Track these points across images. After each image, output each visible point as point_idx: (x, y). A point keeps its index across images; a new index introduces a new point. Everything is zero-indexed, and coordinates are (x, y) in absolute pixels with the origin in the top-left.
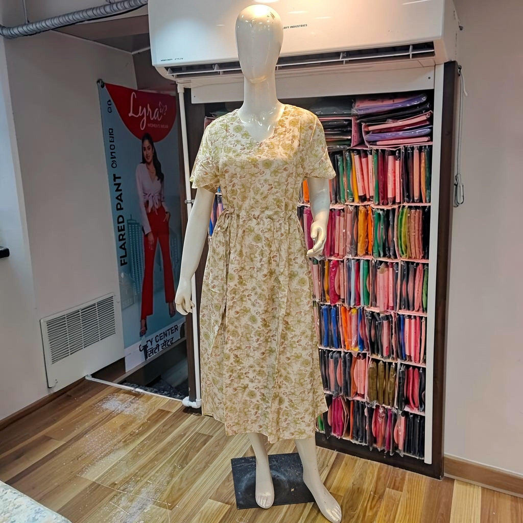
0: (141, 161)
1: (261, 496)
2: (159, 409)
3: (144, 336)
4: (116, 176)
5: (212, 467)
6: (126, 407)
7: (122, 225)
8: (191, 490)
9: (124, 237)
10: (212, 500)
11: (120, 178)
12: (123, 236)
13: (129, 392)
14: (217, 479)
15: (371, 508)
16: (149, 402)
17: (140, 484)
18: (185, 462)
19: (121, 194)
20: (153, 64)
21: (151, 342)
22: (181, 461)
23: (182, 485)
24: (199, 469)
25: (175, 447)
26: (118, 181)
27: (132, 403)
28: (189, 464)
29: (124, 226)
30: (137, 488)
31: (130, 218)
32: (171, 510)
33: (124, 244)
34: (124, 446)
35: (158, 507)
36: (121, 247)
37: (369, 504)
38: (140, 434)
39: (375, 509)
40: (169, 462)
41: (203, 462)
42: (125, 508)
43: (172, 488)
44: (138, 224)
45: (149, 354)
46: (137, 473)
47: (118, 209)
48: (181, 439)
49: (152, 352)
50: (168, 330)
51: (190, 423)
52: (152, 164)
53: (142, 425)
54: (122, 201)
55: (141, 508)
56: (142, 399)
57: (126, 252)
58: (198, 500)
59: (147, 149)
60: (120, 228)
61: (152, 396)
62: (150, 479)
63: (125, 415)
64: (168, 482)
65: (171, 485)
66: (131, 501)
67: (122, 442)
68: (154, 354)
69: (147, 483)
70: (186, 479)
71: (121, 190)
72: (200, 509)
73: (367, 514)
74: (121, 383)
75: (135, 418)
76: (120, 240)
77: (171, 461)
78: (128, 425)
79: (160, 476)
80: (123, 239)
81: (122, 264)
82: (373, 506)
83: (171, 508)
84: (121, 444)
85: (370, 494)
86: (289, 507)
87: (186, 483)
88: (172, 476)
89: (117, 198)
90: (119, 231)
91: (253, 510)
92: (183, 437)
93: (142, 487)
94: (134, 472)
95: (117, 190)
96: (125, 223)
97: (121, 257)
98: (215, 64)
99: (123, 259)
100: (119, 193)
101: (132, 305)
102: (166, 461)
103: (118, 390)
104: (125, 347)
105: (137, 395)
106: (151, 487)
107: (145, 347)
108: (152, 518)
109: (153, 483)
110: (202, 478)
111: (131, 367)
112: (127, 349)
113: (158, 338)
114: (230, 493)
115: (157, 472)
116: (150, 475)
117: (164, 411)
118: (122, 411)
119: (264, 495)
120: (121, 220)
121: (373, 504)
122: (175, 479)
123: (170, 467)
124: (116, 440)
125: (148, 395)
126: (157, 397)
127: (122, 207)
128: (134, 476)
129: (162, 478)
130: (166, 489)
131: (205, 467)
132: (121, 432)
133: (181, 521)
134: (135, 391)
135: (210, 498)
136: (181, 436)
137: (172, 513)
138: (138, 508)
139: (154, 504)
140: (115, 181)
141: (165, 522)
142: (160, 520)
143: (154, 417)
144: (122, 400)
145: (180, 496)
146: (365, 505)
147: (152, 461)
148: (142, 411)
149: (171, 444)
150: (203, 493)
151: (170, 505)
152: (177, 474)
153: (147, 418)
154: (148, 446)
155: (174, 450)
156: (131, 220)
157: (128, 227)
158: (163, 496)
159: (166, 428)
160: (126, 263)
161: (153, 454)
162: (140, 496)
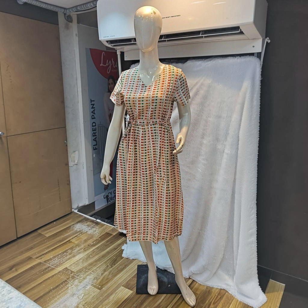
0: (107, 91)
1: (150, 288)
2: (107, 232)
3: (107, 190)
4: (92, 100)
5: (128, 268)
6: (89, 230)
7: (95, 127)
8: (113, 280)
9: (96, 134)
10: (123, 287)
11: (94, 101)
12: (95, 133)
13: (92, 221)
14: (129, 276)
15: (214, 303)
16: (102, 228)
17: (87, 273)
18: (114, 264)
19: (95, 110)
20: (100, 39)
21: (111, 194)
22: (111, 263)
23: (109, 277)
24: (120, 269)
26: (93, 103)
27: (93, 227)
28: (116, 265)
29: (96, 128)
30: (85, 276)
32: (100, 290)
33: (96, 138)
34: (83, 252)
35: (93, 288)
36: (94, 140)
37: (213, 301)
38: (94, 245)
39: (216, 304)
40: (106, 262)
41: (124, 265)
42: (77, 286)
45: (110, 200)
46: (87, 267)
47: (92, 119)
48: (114, 251)
51: (121, 242)
53: (96, 240)
54: (95, 114)
56: (99, 226)
57: (97, 143)
58: (116, 286)
59: (111, 84)
60: (93, 130)
61: (105, 225)
62: (93, 271)
63: (88, 234)
64: (102, 274)
65: (103, 276)
66: (80, 282)
67: (83, 249)
68: (113, 201)
69: (91, 273)
70: (112, 273)
71: (94, 108)
72: (116, 291)
73: (210, 307)
74: (91, 216)
75: (93, 236)
76: (93, 136)
77: (107, 262)
78: (89, 240)
80: (95, 135)
81: (94, 150)
82: (215, 302)
83: (100, 289)
85: (215, 295)
86: (166, 296)
87: (112, 276)
88: (105, 271)
89: (92, 112)
90: (93, 131)
91: (144, 296)
93: (88, 275)
94: (86, 266)
95: (92, 108)
96: (97, 127)
97: (94, 146)
98: (132, 39)
99: (95, 147)
100: (93, 109)
102: (104, 262)
105: (97, 223)
106: (92, 276)
107: (107, 196)
108: (89, 293)
109: (94, 274)
110: (120, 275)
111: (98, 207)
112: (96, 197)
114: (134, 284)
115: (97, 268)
116: (94, 269)
117: (109, 233)
118: (87, 232)
119: (152, 287)
120: (94, 124)
121: (216, 301)
122: (106, 273)
123: (106, 265)
124: (80, 247)
125: (102, 224)
126: (107, 225)
127: (95, 117)
128: (85, 269)
129: (100, 271)
130: (100, 278)
131: (124, 268)
132: (84, 243)
133: (103, 297)
134: (96, 221)
135: (122, 286)
136: (115, 249)
137: (100, 292)
138: (83, 287)
139: (92, 285)
140: (91, 103)
141: (95, 296)
142: (93, 295)
143: (103, 236)
144: (88, 225)
145: (107, 283)
146: (211, 301)
147: (96, 261)
148: (97, 233)
149: (108, 253)
150: (119, 282)
151: (100, 287)
152: (108, 270)
153: (99, 236)
154: (96, 252)
155: (109, 256)
156: (100, 125)
157: (98, 129)
158: (97, 281)
159: (108, 243)
160: (97, 149)
161: (98, 258)
162: (86, 280)
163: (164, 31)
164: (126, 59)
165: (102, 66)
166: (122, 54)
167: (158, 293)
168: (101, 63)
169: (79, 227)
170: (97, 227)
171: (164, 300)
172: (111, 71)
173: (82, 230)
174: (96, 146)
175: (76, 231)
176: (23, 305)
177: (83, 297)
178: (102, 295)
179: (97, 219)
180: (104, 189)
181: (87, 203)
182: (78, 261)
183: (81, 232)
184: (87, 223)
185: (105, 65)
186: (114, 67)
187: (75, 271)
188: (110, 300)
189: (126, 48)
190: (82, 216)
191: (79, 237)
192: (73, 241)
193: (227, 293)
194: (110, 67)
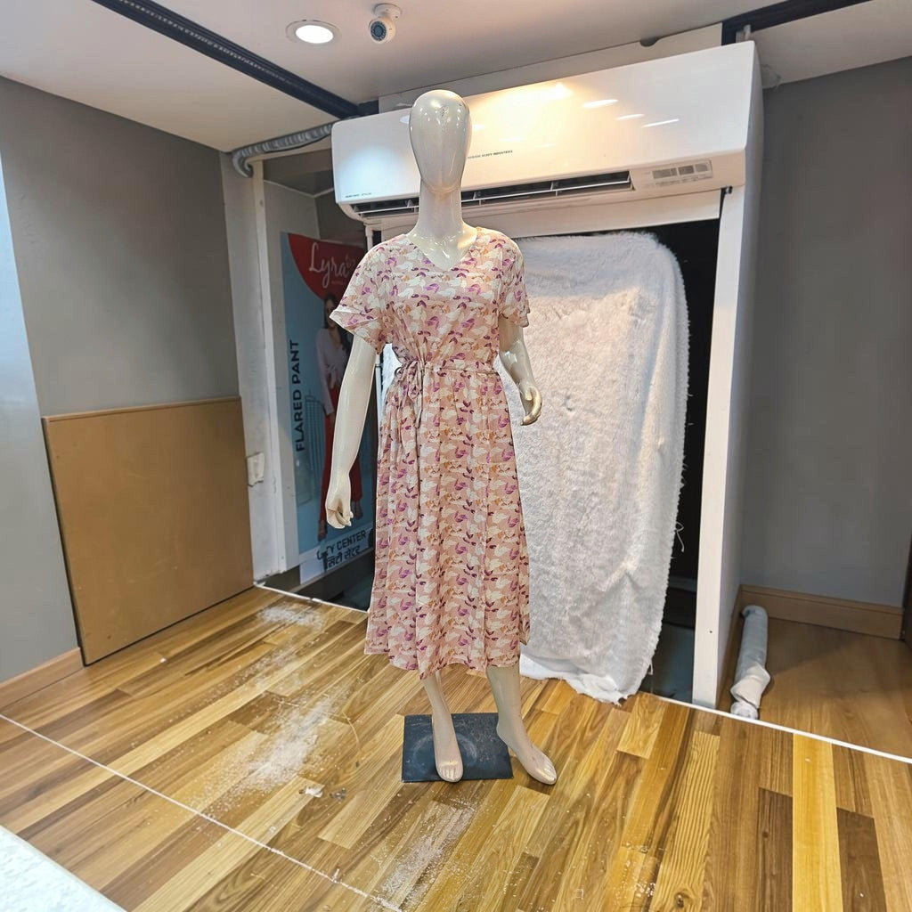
0: (324, 326)
2: (340, 621)
3: (323, 541)
4: (293, 342)
6: (300, 618)
7: (299, 401)
8: (377, 704)
9: (301, 417)
10: (399, 716)
11: (296, 344)
12: (299, 414)
13: (304, 602)
15: (591, 729)
16: (328, 613)
17: (315, 697)
18: (369, 676)
19: (298, 364)
20: (337, 201)
22: (364, 675)
23: (365, 699)
26: (294, 348)
27: (307, 613)
28: (374, 678)
31: (308, 394)
32: (350, 725)
33: (301, 425)
34: (296, 659)
35: (335, 721)
36: (297, 429)
37: (589, 724)
38: (316, 646)
39: (596, 730)
40: (351, 674)
42: (297, 721)
43: (353, 702)
44: (318, 402)
45: (330, 564)
47: (294, 382)
49: (333, 560)
50: (354, 536)
52: (336, 329)
53: (320, 636)
54: (299, 372)
55: (316, 722)
56: (320, 609)
57: (303, 436)
58: (384, 714)
60: (296, 406)
61: (331, 607)
62: (326, 693)
63: (299, 626)
65: (352, 699)
66: (304, 714)
67: (294, 654)
68: (336, 565)
69: (323, 696)
70: (370, 693)
71: (298, 359)
72: (385, 723)
74: (297, 593)
75: (310, 629)
76: (296, 420)
78: (303, 637)
79: (338, 689)
80: (300, 419)
81: (298, 450)
82: (593, 727)
83: (351, 721)
87: (370, 697)
88: (353, 689)
90: (295, 409)
93: (317, 700)
94: (308, 684)
97: (298, 441)
98: (408, 200)
99: (299, 443)
100: (296, 363)
101: (307, 501)
102: (346, 674)
103: (291, 600)
104: (301, 552)
105: (315, 606)
106: (328, 701)
107: (325, 555)
108: (327, 732)
109: (330, 697)
110: (388, 694)
111: (306, 578)
112: (303, 554)
113: (340, 545)
115: (336, 685)
116: (328, 688)
117: (346, 622)
118: (295, 622)
120: (297, 395)
121: (596, 722)
122: (356, 693)
123: (352, 680)
124: (288, 651)
125: (326, 606)
126: (338, 609)
127: (299, 379)
129: (342, 691)
130: (346, 704)
131: (392, 682)
132: (294, 643)
133: (361, 736)
134: (311, 601)
135: (398, 713)
137: (351, 729)
138: (311, 722)
139: (330, 718)
140: (291, 348)
141: (342, 737)
142: (338, 734)
143: (334, 628)
144: (295, 610)
145: (363, 710)
146: (584, 725)
147: (331, 673)
148: (319, 622)
149: (352, 658)
150: (390, 707)
151: (349, 719)
152: (359, 688)
153: (326, 628)
154: (326, 658)
155: (356, 664)
156: (310, 396)
157: (306, 404)
158: (341, 710)
159: (347, 640)
160: (303, 449)
161: (331, 667)
162: (315, 710)
165: (313, 272)
168: (310, 266)
169: (273, 614)
170: (316, 612)
173: (284, 620)
174: (302, 443)
175: (271, 622)
177: (317, 740)
179: (312, 597)
181: (283, 568)
182: (289, 676)
183: (282, 624)
184: (291, 605)
185: (319, 270)
186: (337, 275)
187: (287, 695)
188: (377, 742)
189: (386, 223)
190: (278, 593)
191: (280, 632)
192: (269, 640)
194: (328, 274)
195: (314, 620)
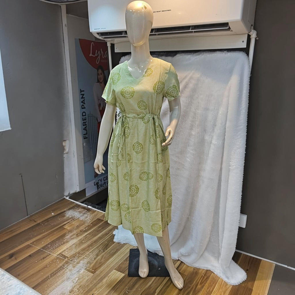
0: (97, 82)
1: (141, 271)
2: (98, 218)
3: (97, 177)
4: (82, 90)
5: (119, 253)
6: (81, 216)
7: (85, 117)
8: (106, 264)
9: (86, 124)
10: (115, 271)
11: (84, 91)
12: (85, 123)
14: (120, 259)
15: (201, 284)
16: (94, 214)
17: (80, 258)
18: (106, 248)
19: (84, 100)
20: (91, 31)
21: (101, 181)
22: (104, 248)
23: (102, 260)
24: (112, 253)
25: (102, 240)
26: (82, 93)
27: (85, 214)
28: (108, 250)
29: (86, 117)
30: (78, 260)
31: (89, 113)
32: (93, 274)
33: (86, 128)
34: (76, 237)
35: (87, 272)
36: (84, 129)
37: (200, 281)
38: (86, 231)
39: (203, 284)
41: (115, 249)
42: (70, 270)
43: (96, 262)
45: (100, 187)
46: (80, 252)
47: (82, 108)
48: (106, 236)
51: (112, 227)
52: (103, 83)
53: (88, 226)
54: (85, 104)
55: (78, 271)
56: (90, 212)
57: (87, 132)
58: (108, 269)
59: (100, 74)
60: (84, 119)
61: (96, 211)
62: (85, 256)
63: (80, 220)
64: (95, 259)
65: (96, 260)
66: (74, 267)
68: (103, 187)
69: (84, 258)
70: (105, 258)
71: (84, 98)
72: (108, 274)
73: (198, 287)
74: (82, 203)
75: (84, 222)
76: (83, 125)
77: (99, 247)
78: (81, 226)
80: (85, 125)
81: (84, 138)
82: (202, 282)
84: (75, 236)
85: (202, 276)
86: (156, 278)
87: (104, 260)
88: (97, 255)
89: (82, 102)
90: (83, 120)
91: (136, 278)
92: (107, 235)
93: (81, 260)
96: (87, 116)
97: (84, 135)
98: (123, 32)
99: (85, 136)
100: (83, 99)
101: (90, 161)
102: (96, 247)
105: (89, 210)
106: (86, 261)
107: (97, 183)
108: (83, 277)
109: (87, 258)
111: (88, 194)
112: (86, 184)
113: (105, 179)
114: (126, 268)
115: (90, 253)
116: (87, 254)
117: (100, 219)
118: (79, 218)
119: (143, 270)
120: (84, 114)
122: (99, 257)
123: (98, 250)
124: (73, 233)
125: (93, 210)
126: (98, 212)
127: (85, 107)
128: (78, 254)
129: (92, 256)
130: (93, 263)
131: (115, 252)
132: (76, 229)
133: (97, 280)
134: (87, 207)
135: (115, 269)
136: (106, 234)
137: (93, 275)
138: (77, 271)
139: (85, 270)
140: (81, 93)
141: (89, 280)
142: (87, 278)
143: (94, 222)
144: (80, 212)
145: (100, 266)
146: (198, 281)
147: (89, 246)
148: (89, 219)
149: (100, 238)
150: (112, 266)
151: (93, 271)
152: (100, 255)
153: (91, 222)
154: (89, 238)
155: (101, 242)
157: (88, 118)
158: (90, 266)
159: (100, 229)
160: (87, 138)
161: (90, 243)
162: (79, 265)
163: (155, 25)
164: (116, 51)
165: (91, 56)
166: (113, 46)
167: (148, 276)
168: (90, 54)
169: (70, 214)
170: (88, 213)
171: (154, 282)
172: (100, 61)
173: (74, 217)
175: (68, 217)
176: (22, 293)
177: (77, 281)
178: (95, 279)
179: (88, 205)
180: (94, 177)
181: (78, 190)
182: (71, 246)
183: (73, 219)
184: (78, 209)
185: (94, 55)
186: (103, 57)
187: (68, 256)
188: (103, 284)
189: (116, 41)
190: (74, 202)
191: (71, 223)
192: (66, 227)
193: (212, 274)
194: (99, 57)
195: (87, 217)
